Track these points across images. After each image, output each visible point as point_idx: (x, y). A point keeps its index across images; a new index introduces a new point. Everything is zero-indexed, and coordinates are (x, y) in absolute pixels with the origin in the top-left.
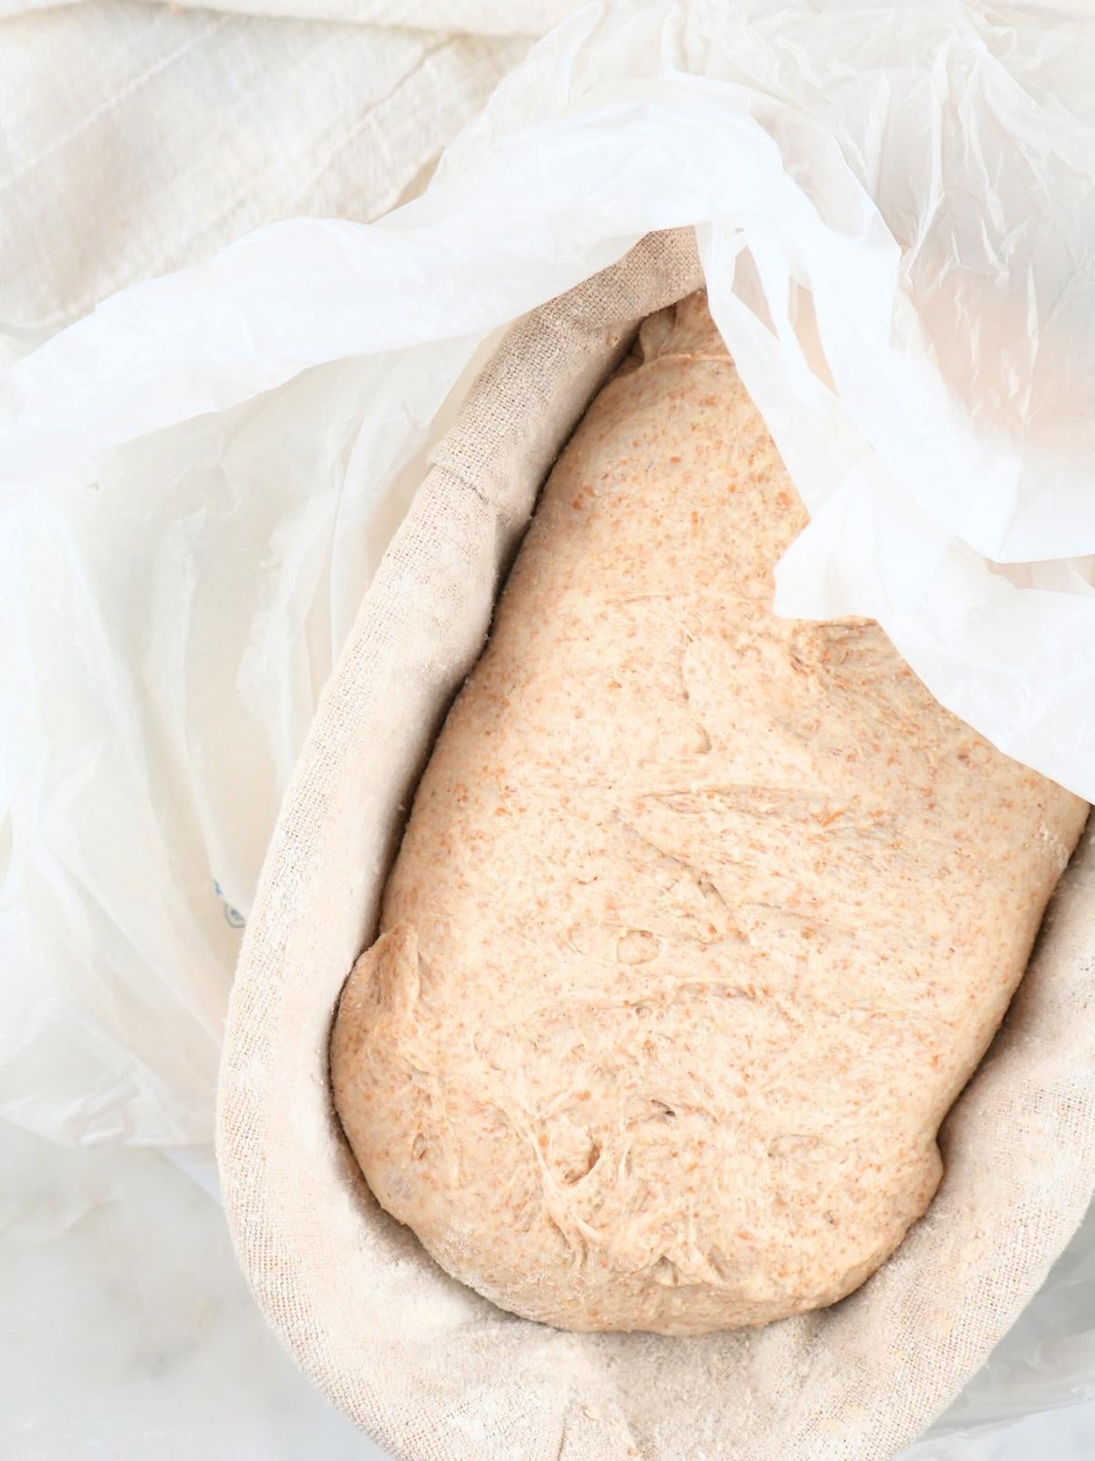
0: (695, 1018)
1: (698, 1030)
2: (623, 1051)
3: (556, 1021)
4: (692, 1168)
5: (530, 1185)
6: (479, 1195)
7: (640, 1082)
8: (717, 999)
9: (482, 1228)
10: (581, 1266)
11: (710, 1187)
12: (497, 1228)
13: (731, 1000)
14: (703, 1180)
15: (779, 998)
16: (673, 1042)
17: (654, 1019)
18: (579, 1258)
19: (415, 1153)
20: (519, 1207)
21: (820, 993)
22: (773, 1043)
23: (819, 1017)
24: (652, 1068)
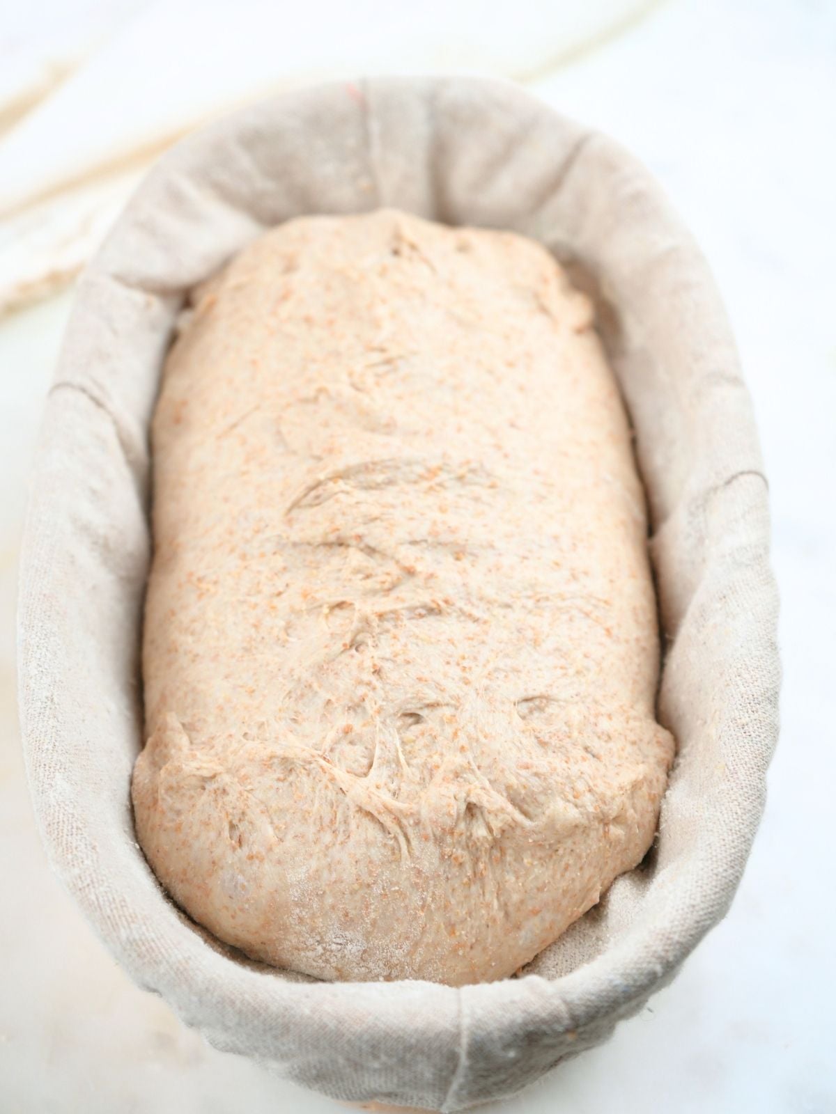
0: (403, 640)
1: (409, 646)
2: (360, 682)
3: (302, 696)
4: (455, 734)
5: (331, 795)
6: (296, 836)
7: (384, 703)
8: (414, 621)
9: (314, 864)
10: (409, 852)
11: (477, 740)
12: (326, 855)
13: (424, 619)
14: (469, 737)
15: (460, 604)
16: (394, 662)
17: (371, 649)
18: (402, 839)
19: (233, 842)
20: (332, 822)
21: (490, 592)
22: (472, 639)
23: (498, 612)
24: (388, 687)
